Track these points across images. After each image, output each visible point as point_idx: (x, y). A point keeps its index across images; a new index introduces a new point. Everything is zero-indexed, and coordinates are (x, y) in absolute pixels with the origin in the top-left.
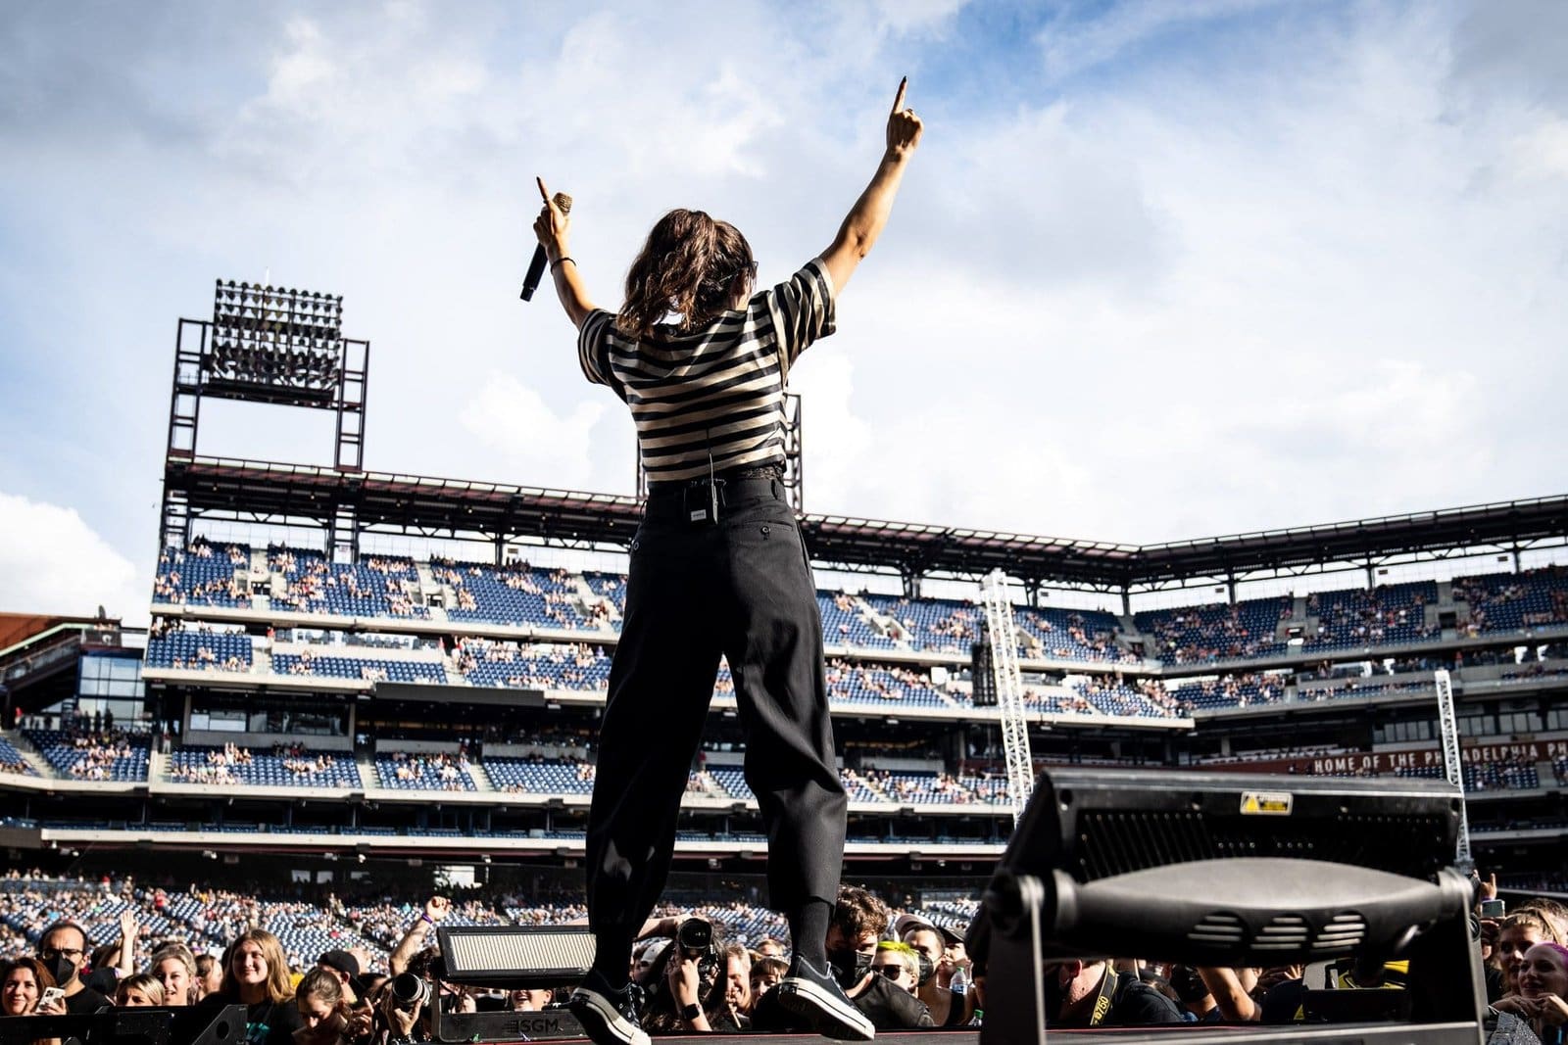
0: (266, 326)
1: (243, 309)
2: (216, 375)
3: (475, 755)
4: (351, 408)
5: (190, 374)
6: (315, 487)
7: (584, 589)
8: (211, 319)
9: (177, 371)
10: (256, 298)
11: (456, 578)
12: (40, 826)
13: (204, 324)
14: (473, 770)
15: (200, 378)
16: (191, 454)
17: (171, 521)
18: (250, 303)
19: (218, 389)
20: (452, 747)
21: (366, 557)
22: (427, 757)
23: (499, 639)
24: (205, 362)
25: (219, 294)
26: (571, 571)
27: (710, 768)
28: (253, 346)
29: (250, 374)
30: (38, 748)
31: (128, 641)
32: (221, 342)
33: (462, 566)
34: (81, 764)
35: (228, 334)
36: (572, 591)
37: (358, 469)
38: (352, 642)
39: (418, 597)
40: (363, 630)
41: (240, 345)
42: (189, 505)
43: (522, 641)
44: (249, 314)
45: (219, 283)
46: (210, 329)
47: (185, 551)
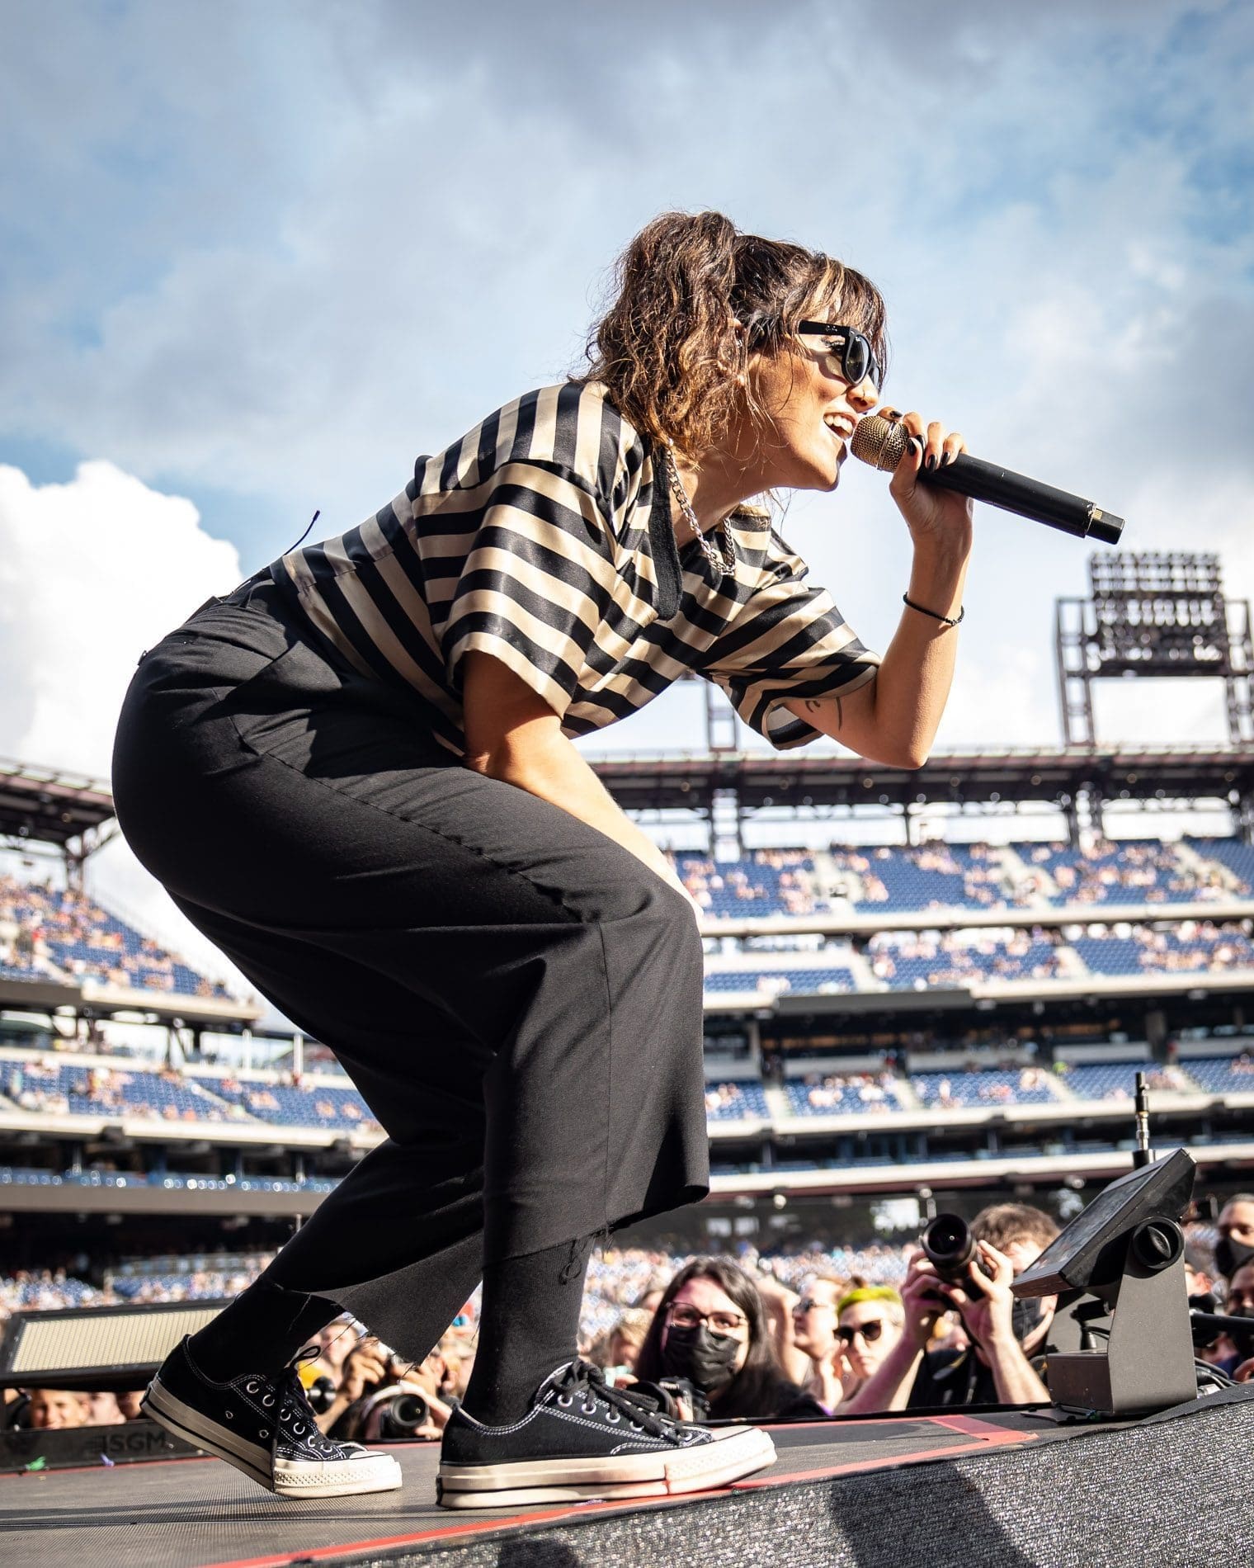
3: (901, 1068)
6: (686, 775)
7: (1013, 865)
11: (861, 863)
14: (897, 1086)
20: (874, 1062)
21: (754, 851)
22: (845, 1076)
23: (918, 930)
26: (993, 840)
27: (1182, 1061)
33: (866, 850)
36: (998, 865)
37: (733, 749)
38: (746, 949)
39: (817, 890)
40: (757, 935)
43: (944, 930)
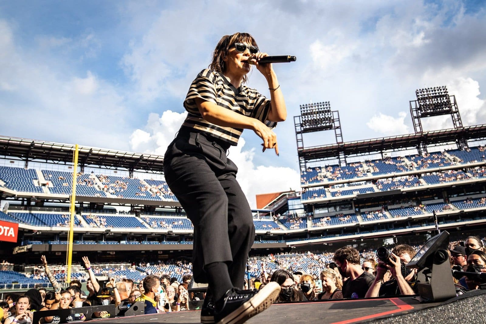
0: (313, 113)
1: (307, 111)
2: (305, 128)
3: (386, 209)
4: (338, 128)
5: (299, 129)
6: (333, 149)
7: (406, 160)
8: (301, 115)
9: (296, 129)
10: (309, 107)
11: (372, 164)
12: (286, 242)
13: (299, 116)
14: (387, 213)
15: (301, 129)
16: (303, 148)
17: (302, 165)
18: (308, 109)
19: (306, 131)
20: (380, 208)
21: (349, 164)
22: (375, 211)
23: (387, 178)
24: (302, 125)
25: (301, 109)
26: (402, 156)
27: (451, 202)
28: (311, 119)
29: (312, 125)
30: (282, 223)
31: (298, 195)
32: (304, 120)
33: (373, 161)
34: (292, 226)
35: (305, 117)
36: (403, 161)
37: (342, 142)
38: (349, 186)
39: (364, 171)
40: (351, 182)
41: (308, 119)
42: (305, 160)
43: (392, 177)
44: (309, 111)
45: (301, 106)
46: (301, 117)
47: (306, 171)
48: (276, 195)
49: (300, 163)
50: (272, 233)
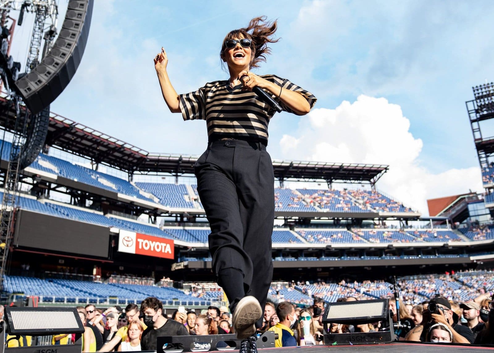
0: (491, 95)
1: (482, 93)
2: (481, 114)
5: (474, 116)
8: (474, 99)
9: (470, 117)
10: (485, 88)
12: (469, 256)
13: (473, 101)
15: (476, 116)
16: (481, 139)
17: (482, 160)
18: (484, 90)
19: (483, 118)
24: (477, 111)
25: (474, 91)
28: (489, 102)
29: (491, 110)
30: (463, 233)
31: (480, 197)
32: (479, 104)
34: (476, 236)
35: (480, 101)
41: (485, 103)
42: (486, 154)
44: (485, 94)
45: (473, 88)
46: (475, 102)
47: (488, 168)
48: (452, 198)
49: (480, 158)
50: (450, 246)
